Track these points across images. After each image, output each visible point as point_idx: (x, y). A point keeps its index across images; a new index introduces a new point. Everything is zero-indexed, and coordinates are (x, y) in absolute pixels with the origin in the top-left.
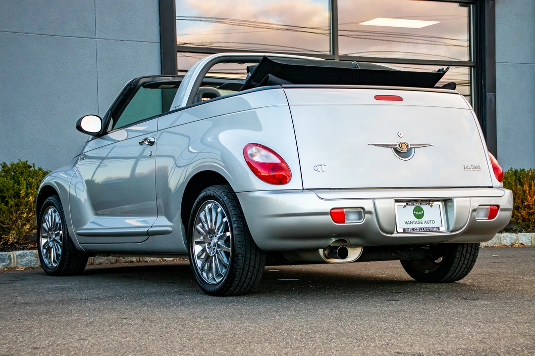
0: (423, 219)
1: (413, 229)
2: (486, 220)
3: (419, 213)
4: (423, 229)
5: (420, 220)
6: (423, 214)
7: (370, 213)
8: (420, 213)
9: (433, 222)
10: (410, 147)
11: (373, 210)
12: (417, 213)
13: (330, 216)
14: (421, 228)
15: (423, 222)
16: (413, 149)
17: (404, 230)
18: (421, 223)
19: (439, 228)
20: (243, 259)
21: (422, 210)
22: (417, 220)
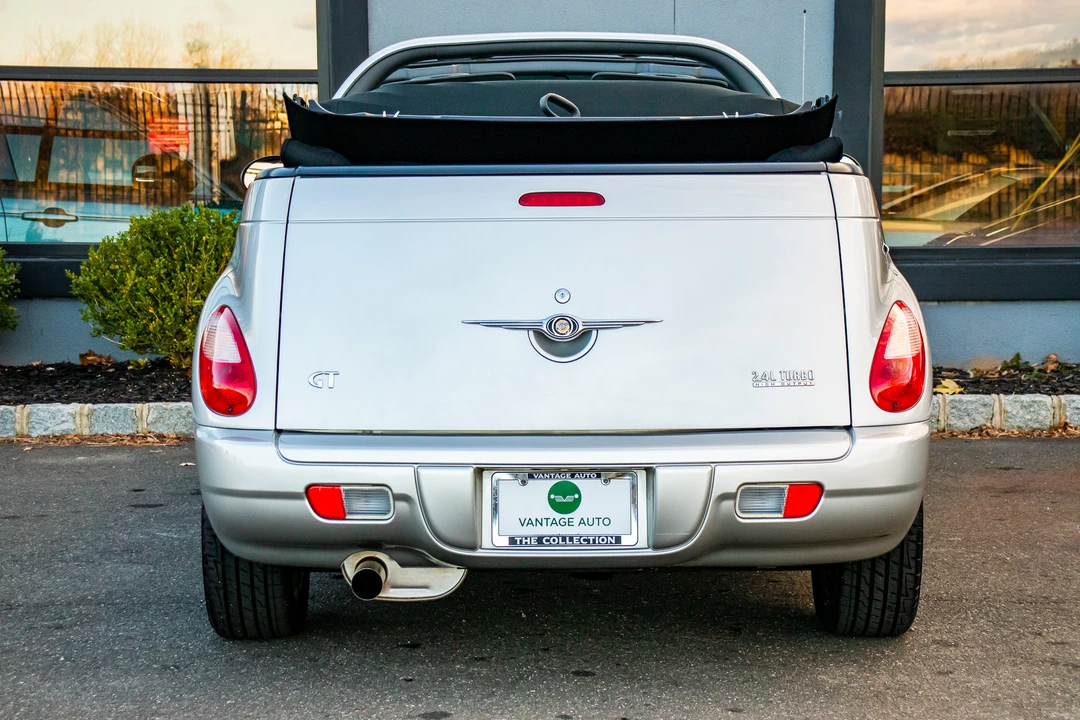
0: (576, 515)
1: (540, 540)
2: (778, 519)
3: (565, 500)
4: (571, 539)
5: (567, 516)
6: (577, 502)
7: (405, 498)
8: (569, 499)
9: (607, 522)
10: (581, 328)
11: (413, 494)
12: (560, 499)
13: (306, 502)
14: (564, 539)
15: (576, 522)
16: (594, 332)
17: (512, 541)
18: (569, 523)
19: (618, 539)
20: (220, 568)
21: (576, 490)
22: (558, 516)
